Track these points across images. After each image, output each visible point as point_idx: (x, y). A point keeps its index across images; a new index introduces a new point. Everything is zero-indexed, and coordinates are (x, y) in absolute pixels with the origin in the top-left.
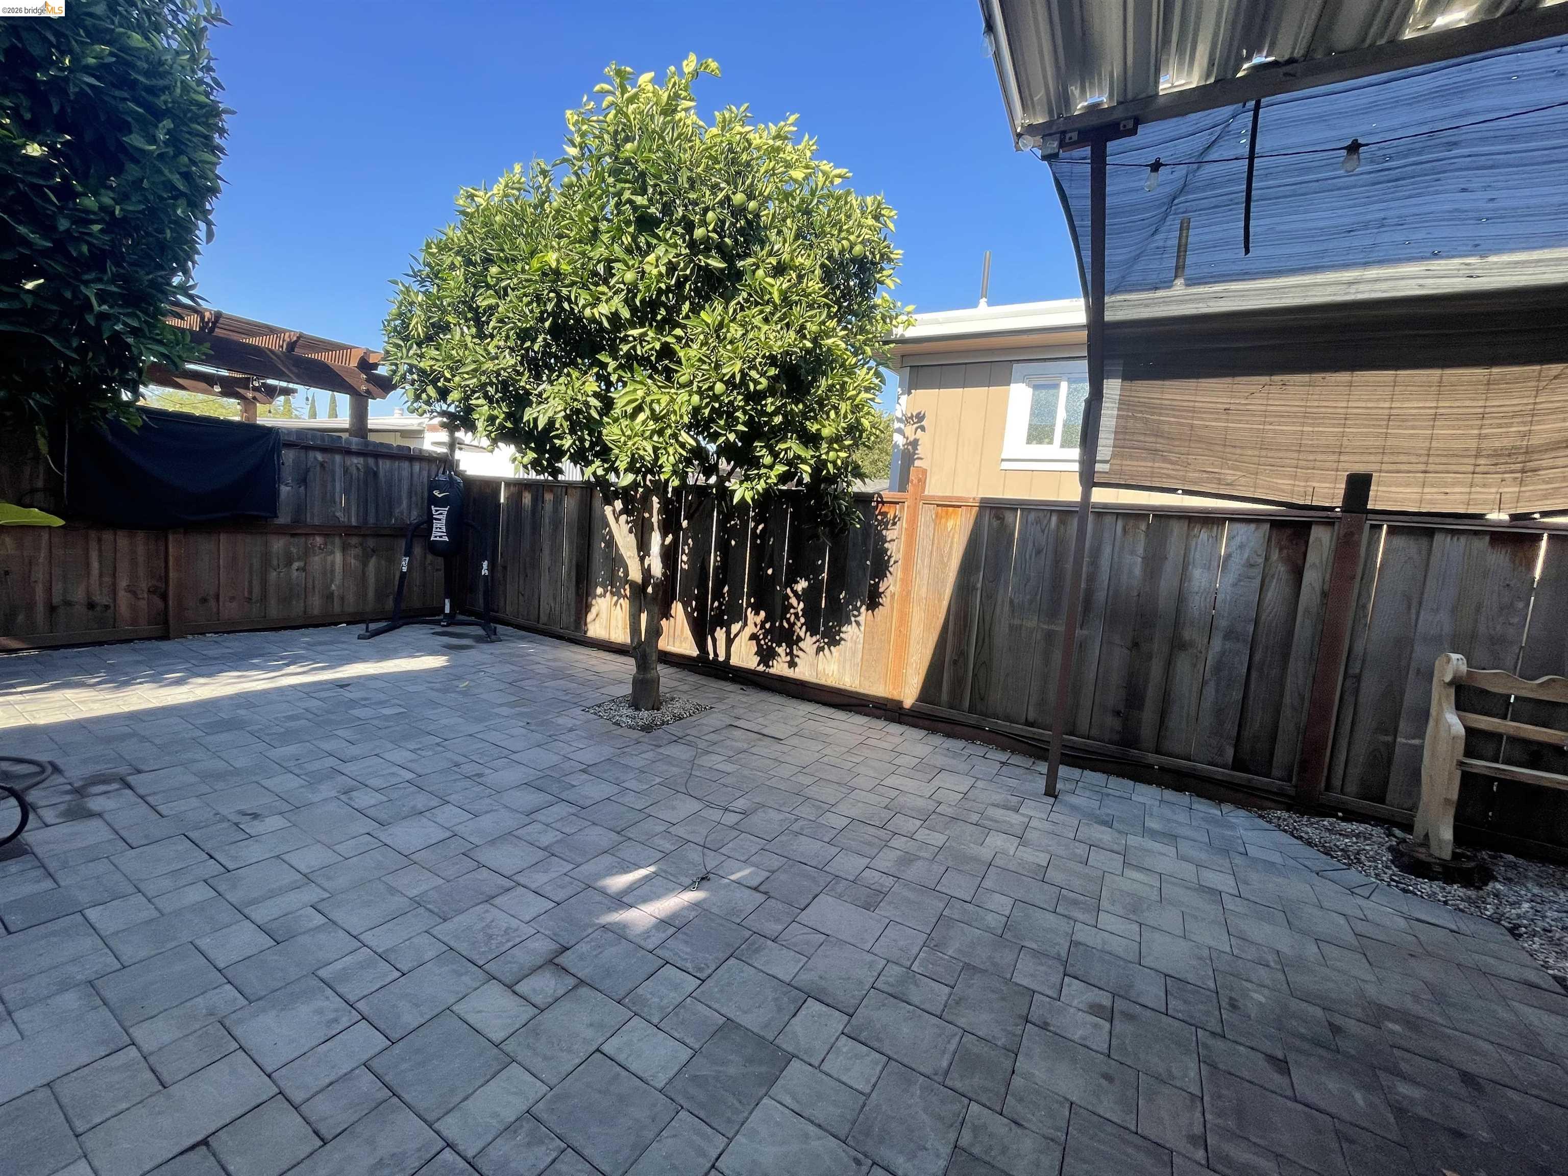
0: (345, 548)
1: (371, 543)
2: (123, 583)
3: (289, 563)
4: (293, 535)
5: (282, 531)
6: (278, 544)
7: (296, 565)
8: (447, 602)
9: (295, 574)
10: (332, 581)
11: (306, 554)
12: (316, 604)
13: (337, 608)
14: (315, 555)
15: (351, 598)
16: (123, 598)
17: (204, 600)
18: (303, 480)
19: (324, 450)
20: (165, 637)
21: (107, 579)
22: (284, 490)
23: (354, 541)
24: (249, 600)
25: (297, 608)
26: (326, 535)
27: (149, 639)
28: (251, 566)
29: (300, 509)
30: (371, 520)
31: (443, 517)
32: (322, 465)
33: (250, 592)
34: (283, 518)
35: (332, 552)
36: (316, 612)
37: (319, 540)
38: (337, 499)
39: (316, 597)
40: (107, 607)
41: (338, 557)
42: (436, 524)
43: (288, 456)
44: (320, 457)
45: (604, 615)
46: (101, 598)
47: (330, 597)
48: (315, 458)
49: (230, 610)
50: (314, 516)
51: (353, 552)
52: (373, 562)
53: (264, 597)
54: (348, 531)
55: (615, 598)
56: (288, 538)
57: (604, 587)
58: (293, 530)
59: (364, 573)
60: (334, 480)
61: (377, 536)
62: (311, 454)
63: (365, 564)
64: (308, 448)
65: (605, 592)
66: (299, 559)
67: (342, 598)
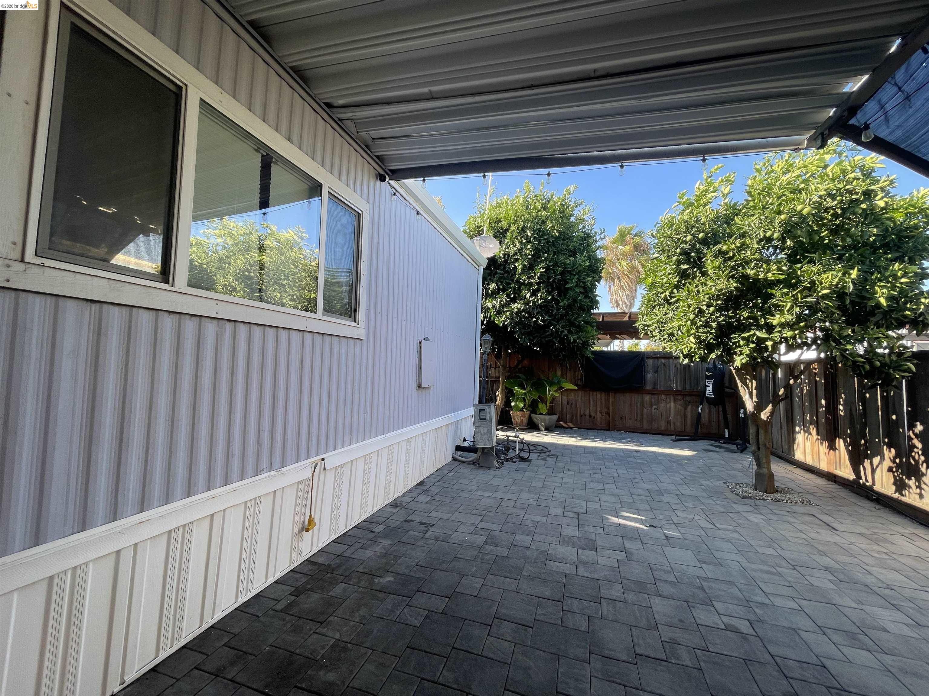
0: (675, 401)
1: (688, 398)
2: (598, 409)
3: (651, 406)
4: (652, 394)
5: (648, 392)
6: (647, 398)
7: (654, 407)
8: (726, 431)
9: (654, 411)
10: (670, 415)
11: (658, 403)
12: (663, 425)
13: (672, 428)
14: (662, 403)
15: (679, 424)
16: (598, 415)
17: (621, 418)
18: (657, 371)
19: (664, 358)
20: (608, 430)
21: (595, 408)
22: (649, 376)
23: (680, 397)
24: (636, 420)
25: (655, 425)
26: (667, 395)
27: (605, 430)
28: (637, 406)
29: (655, 384)
30: (688, 387)
31: (711, 385)
32: (664, 364)
33: (637, 417)
34: (648, 387)
35: (670, 402)
36: (663, 428)
37: (663, 397)
38: (672, 379)
39: (663, 422)
40: (594, 417)
41: (672, 404)
42: (708, 389)
43: (650, 362)
44: (663, 361)
45: (801, 445)
46: (593, 415)
47: (669, 422)
48: (661, 362)
49: (630, 423)
50: (662, 386)
51: (679, 402)
52: (689, 408)
53: (642, 419)
54: (676, 394)
55: (807, 434)
56: (651, 395)
57: (800, 427)
58: (653, 392)
59: (685, 412)
60: (670, 371)
61: (690, 395)
62: (660, 360)
63: (685, 409)
64: (657, 358)
65: (801, 430)
66: (655, 405)
67: (674, 424)
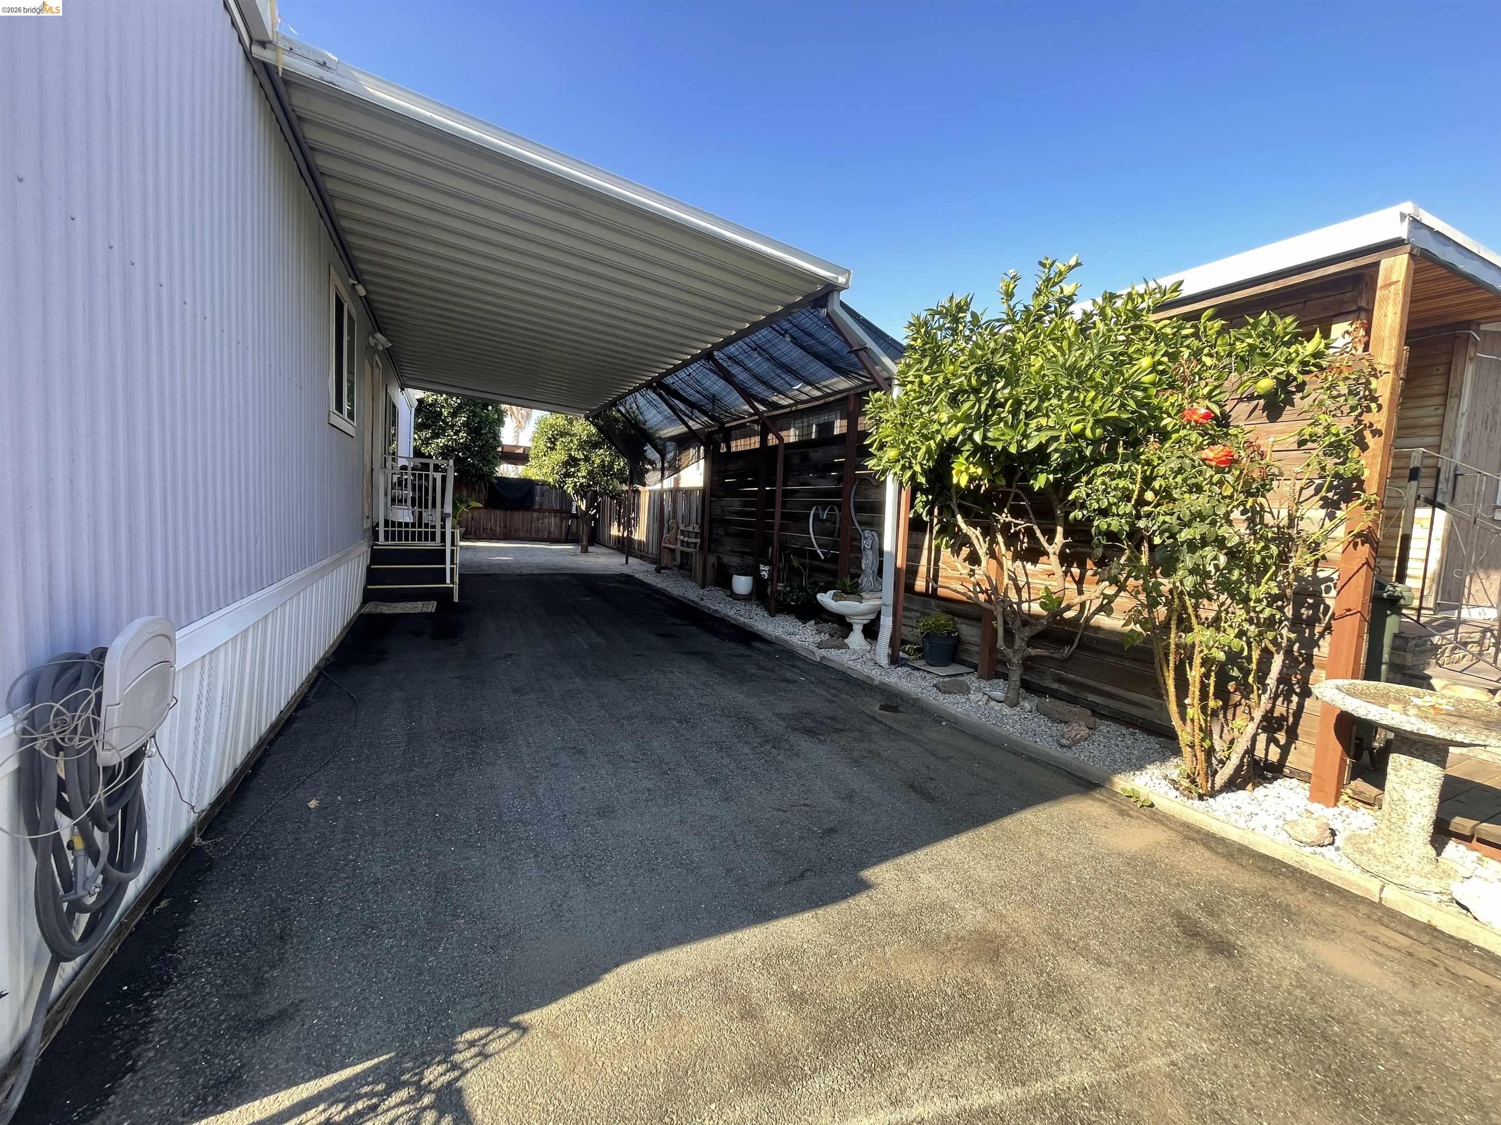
0: (554, 517)
3: (538, 521)
4: (540, 512)
5: (536, 511)
6: (535, 515)
7: (541, 520)
9: (540, 524)
11: (543, 518)
14: (545, 518)
15: (557, 533)
16: (498, 528)
18: (542, 495)
21: (494, 522)
22: (537, 498)
23: (558, 514)
24: (526, 531)
25: (540, 535)
26: (549, 512)
28: (528, 521)
29: (541, 505)
30: (564, 507)
32: (548, 490)
34: (537, 507)
35: (551, 518)
36: (545, 537)
37: (547, 514)
38: (553, 500)
39: (546, 532)
40: (494, 530)
43: (538, 488)
47: (550, 533)
49: (522, 534)
50: (545, 506)
51: (558, 518)
52: (564, 522)
53: (531, 531)
54: (556, 512)
56: (538, 513)
58: (541, 510)
59: (561, 525)
60: (552, 494)
61: (566, 512)
62: (545, 487)
63: (562, 522)
66: (541, 518)
67: (554, 533)
